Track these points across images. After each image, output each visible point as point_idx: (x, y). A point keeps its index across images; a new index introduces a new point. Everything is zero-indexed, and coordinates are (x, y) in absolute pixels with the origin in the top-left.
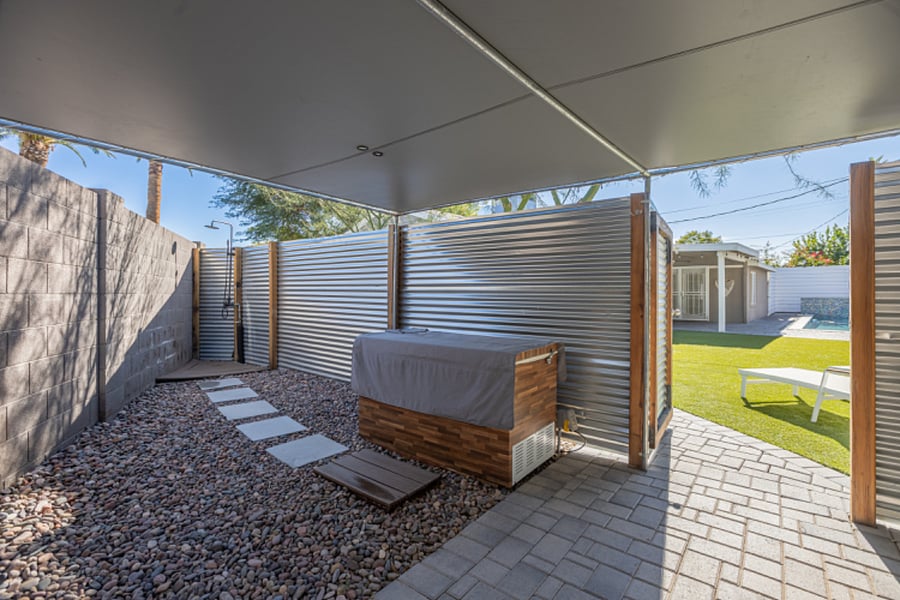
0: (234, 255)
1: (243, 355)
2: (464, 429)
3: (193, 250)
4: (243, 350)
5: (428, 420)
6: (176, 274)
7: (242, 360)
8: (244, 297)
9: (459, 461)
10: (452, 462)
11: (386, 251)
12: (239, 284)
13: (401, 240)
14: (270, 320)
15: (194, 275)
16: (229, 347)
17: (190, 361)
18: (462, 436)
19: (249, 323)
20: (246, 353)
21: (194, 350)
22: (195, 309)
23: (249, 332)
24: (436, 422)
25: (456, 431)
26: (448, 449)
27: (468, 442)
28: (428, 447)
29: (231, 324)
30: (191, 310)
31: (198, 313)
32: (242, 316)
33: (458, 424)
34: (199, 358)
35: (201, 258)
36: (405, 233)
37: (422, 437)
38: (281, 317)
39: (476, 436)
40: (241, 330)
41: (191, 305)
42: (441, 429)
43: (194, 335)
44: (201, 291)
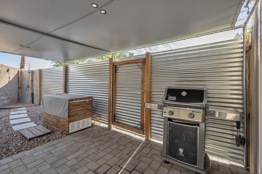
0: (30, 72)
1: (33, 101)
2: (61, 119)
3: (18, 71)
4: (33, 100)
5: (55, 117)
6: (9, 78)
7: (33, 103)
8: (34, 85)
9: (60, 127)
10: (59, 128)
11: (62, 72)
12: (32, 81)
13: (66, 69)
14: (38, 91)
15: (18, 78)
16: (30, 99)
17: (16, 103)
18: (60, 121)
19: (35, 92)
20: (34, 101)
21: (19, 100)
22: (19, 88)
23: (35, 95)
24: (56, 118)
25: (59, 120)
26: (58, 125)
27: (61, 123)
28: (55, 124)
29: (30, 92)
30: (17, 88)
31: (20, 90)
32: (33, 90)
33: (60, 118)
34: (21, 102)
35: (21, 73)
36: (68, 67)
37: (54, 122)
38: (42, 90)
39: (63, 121)
40: (33, 94)
41: (18, 87)
42: (57, 120)
43: (18, 96)
44: (21, 83)
